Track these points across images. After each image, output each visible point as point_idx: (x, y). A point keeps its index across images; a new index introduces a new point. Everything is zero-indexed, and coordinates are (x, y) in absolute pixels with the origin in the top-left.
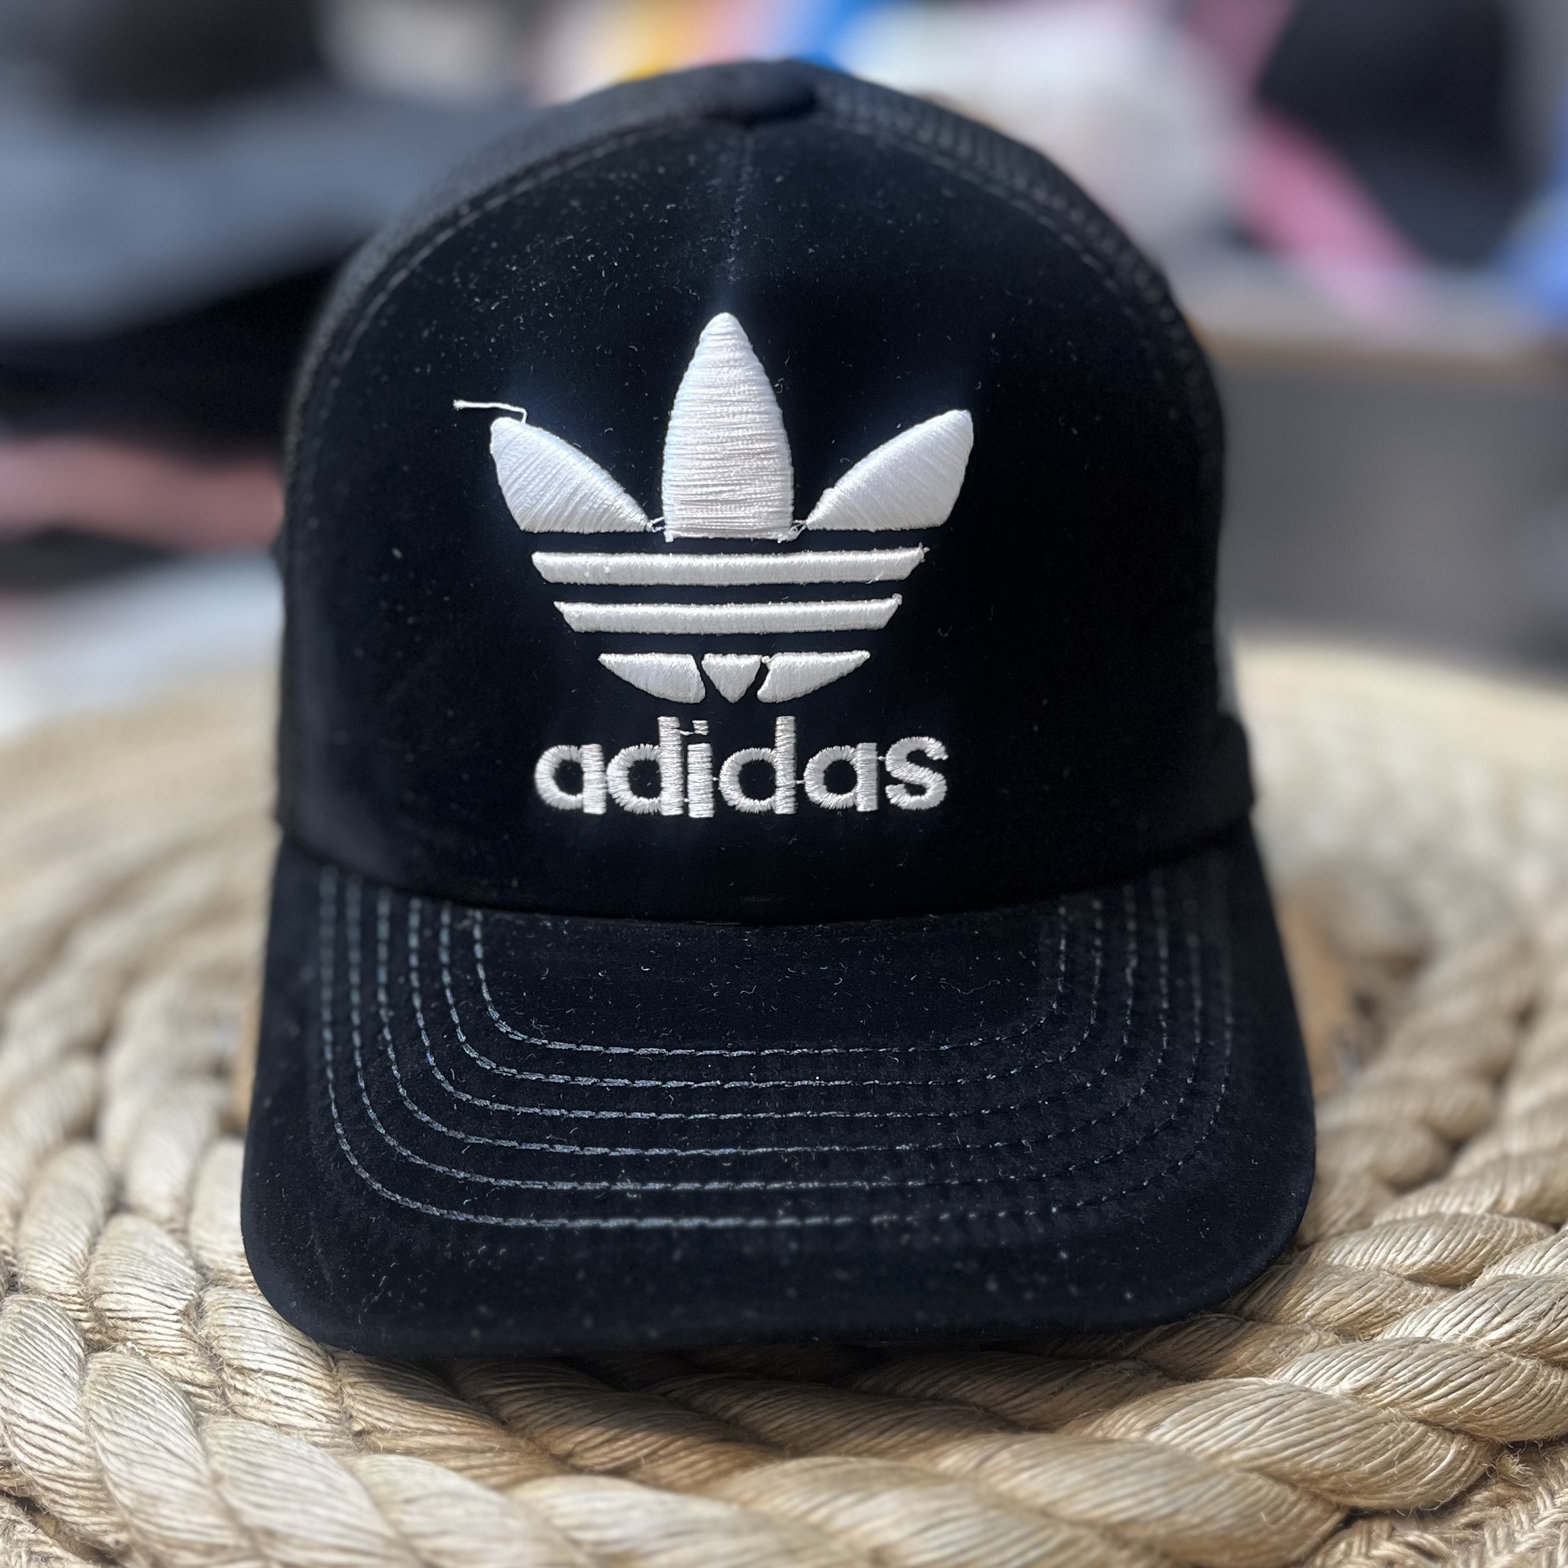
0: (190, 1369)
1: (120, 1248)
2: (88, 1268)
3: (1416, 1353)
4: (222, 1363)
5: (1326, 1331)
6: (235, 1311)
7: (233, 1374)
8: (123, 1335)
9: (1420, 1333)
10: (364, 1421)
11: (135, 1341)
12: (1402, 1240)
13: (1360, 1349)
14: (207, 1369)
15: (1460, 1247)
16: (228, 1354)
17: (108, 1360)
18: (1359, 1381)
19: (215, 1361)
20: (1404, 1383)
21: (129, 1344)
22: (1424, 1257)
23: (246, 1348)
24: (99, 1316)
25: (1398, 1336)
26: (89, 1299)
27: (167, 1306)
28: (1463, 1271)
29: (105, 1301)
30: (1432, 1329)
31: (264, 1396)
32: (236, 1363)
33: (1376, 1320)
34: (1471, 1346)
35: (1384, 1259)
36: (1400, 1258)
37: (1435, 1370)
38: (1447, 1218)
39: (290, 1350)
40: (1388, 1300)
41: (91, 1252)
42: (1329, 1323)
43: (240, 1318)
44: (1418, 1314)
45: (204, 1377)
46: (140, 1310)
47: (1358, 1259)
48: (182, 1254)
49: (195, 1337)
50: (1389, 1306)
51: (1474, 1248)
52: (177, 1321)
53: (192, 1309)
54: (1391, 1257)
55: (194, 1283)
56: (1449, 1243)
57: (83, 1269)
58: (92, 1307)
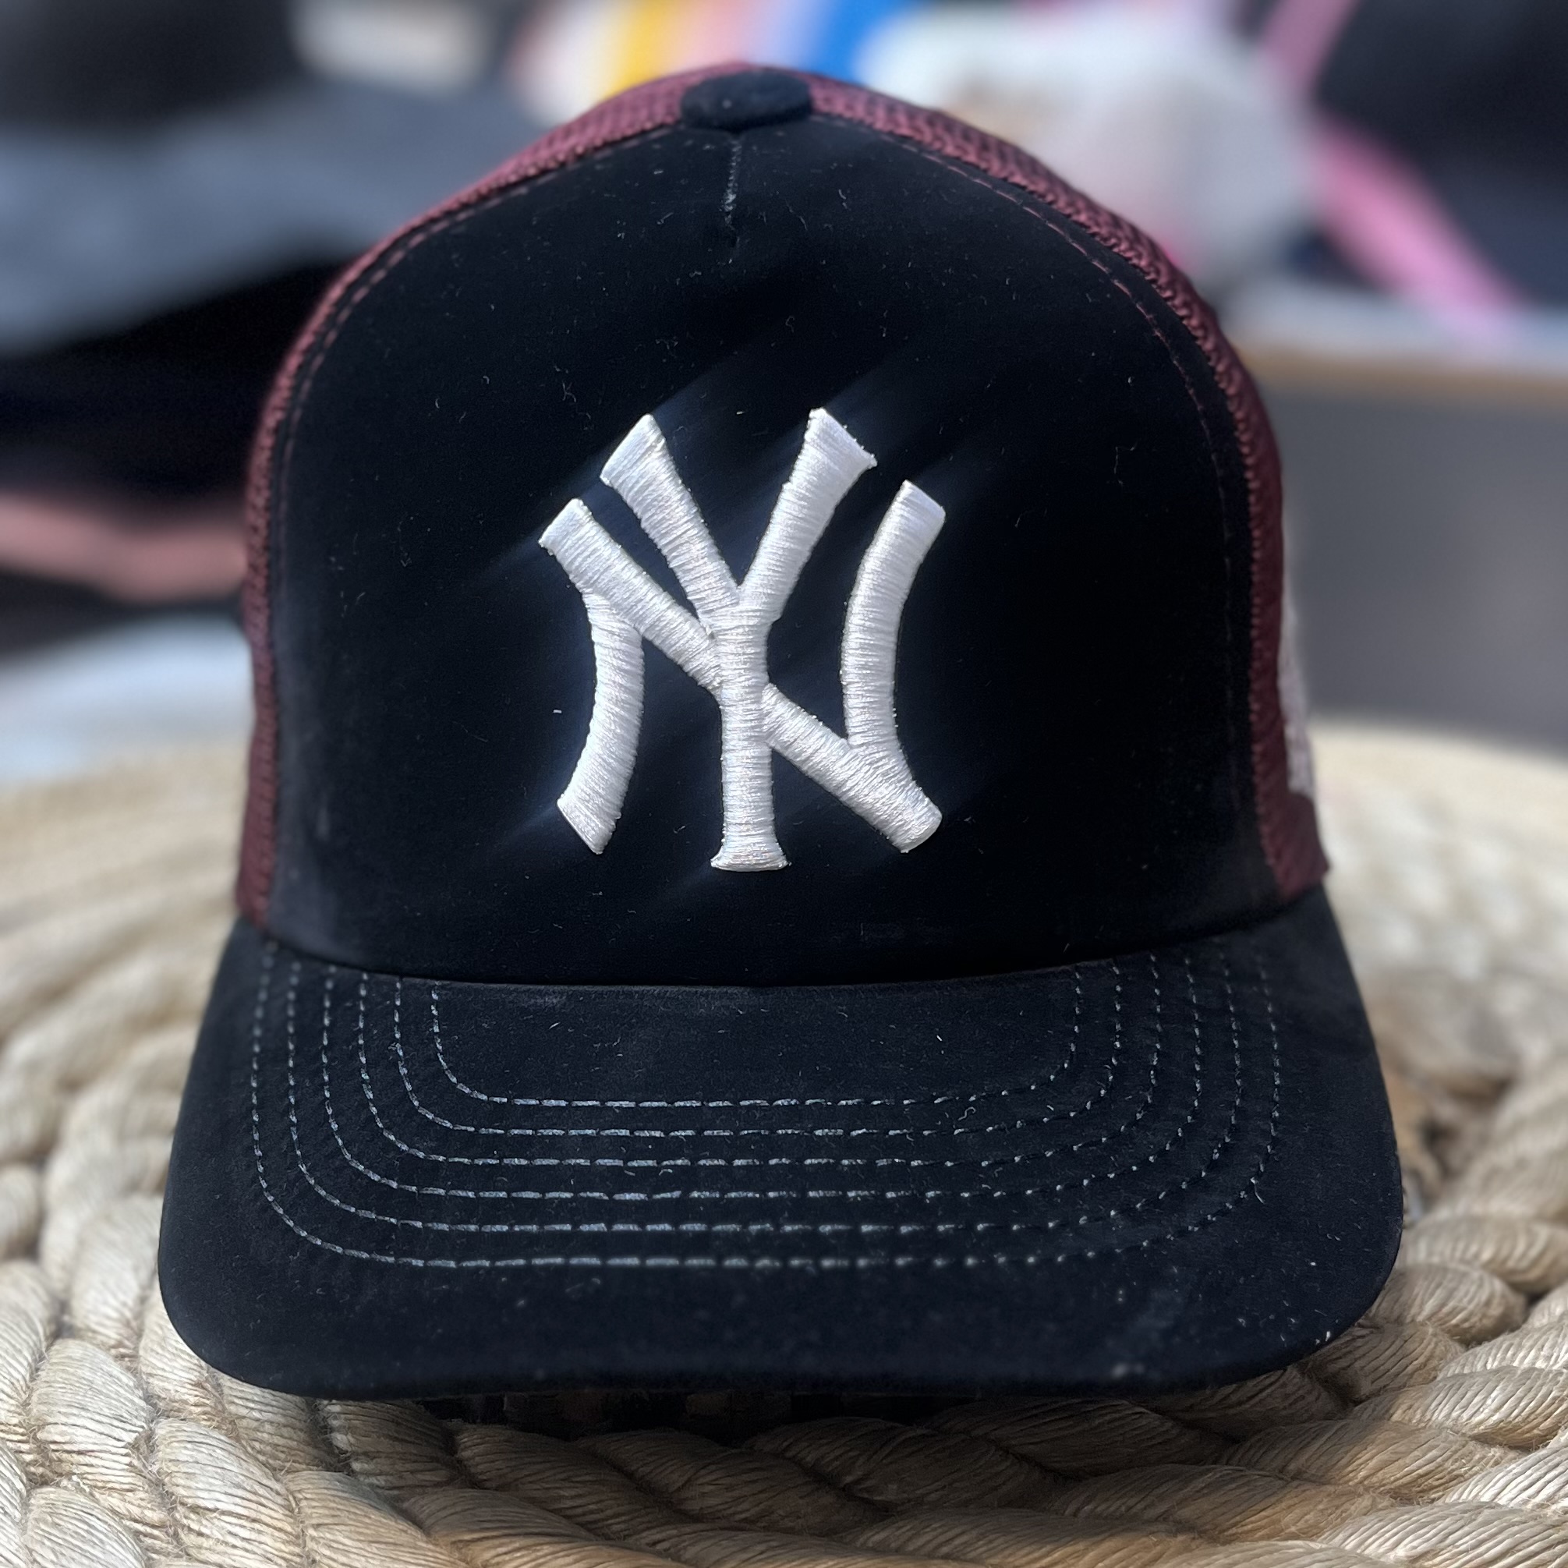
0: (139, 1506)
1: (64, 1376)
2: (30, 1397)
3: (1480, 1519)
4: (175, 1502)
5: (1380, 1493)
6: (189, 1446)
8: (67, 1468)
9: (1486, 1497)
11: (81, 1476)
12: (1468, 1396)
13: (1419, 1514)
14: (158, 1507)
15: (1532, 1405)
16: (181, 1491)
17: (52, 1496)
18: (1415, 1548)
19: (166, 1498)
20: (1466, 1551)
21: (75, 1478)
22: (1492, 1416)
23: (200, 1486)
24: (42, 1448)
25: (1460, 1501)
26: (32, 1431)
27: (115, 1438)
28: (1536, 1431)
29: (50, 1432)
30: (1499, 1494)
31: (221, 1538)
32: (190, 1501)
33: (1436, 1483)
34: (1542, 1513)
36: (1465, 1416)
37: (1500, 1537)
38: (1519, 1372)
39: (248, 1488)
40: (1450, 1461)
41: (33, 1379)
42: (1384, 1485)
43: (194, 1453)
44: (1483, 1477)
45: (155, 1516)
46: (87, 1443)
48: (131, 1384)
49: (145, 1473)
50: (1452, 1467)
53: (142, 1442)
55: (145, 1415)
56: (1521, 1399)
57: (24, 1397)
58: (35, 1438)
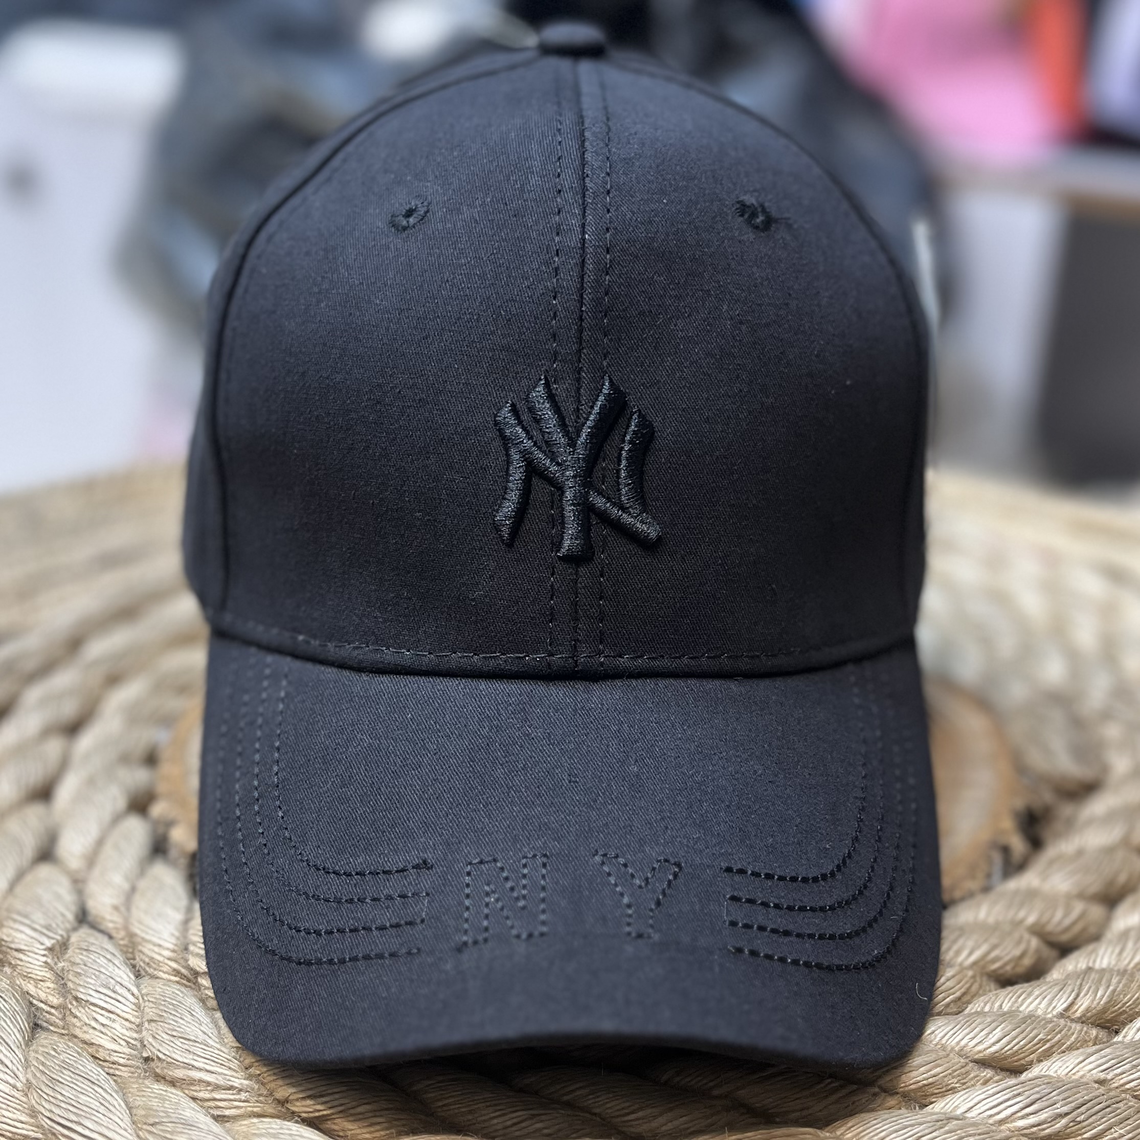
7: (71, 1000)
10: (151, 1051)
35: (958, 1043)
47: (938, 1039)
51: (1035, 1045)
52: (44, 955)
54: (963, 1043)
